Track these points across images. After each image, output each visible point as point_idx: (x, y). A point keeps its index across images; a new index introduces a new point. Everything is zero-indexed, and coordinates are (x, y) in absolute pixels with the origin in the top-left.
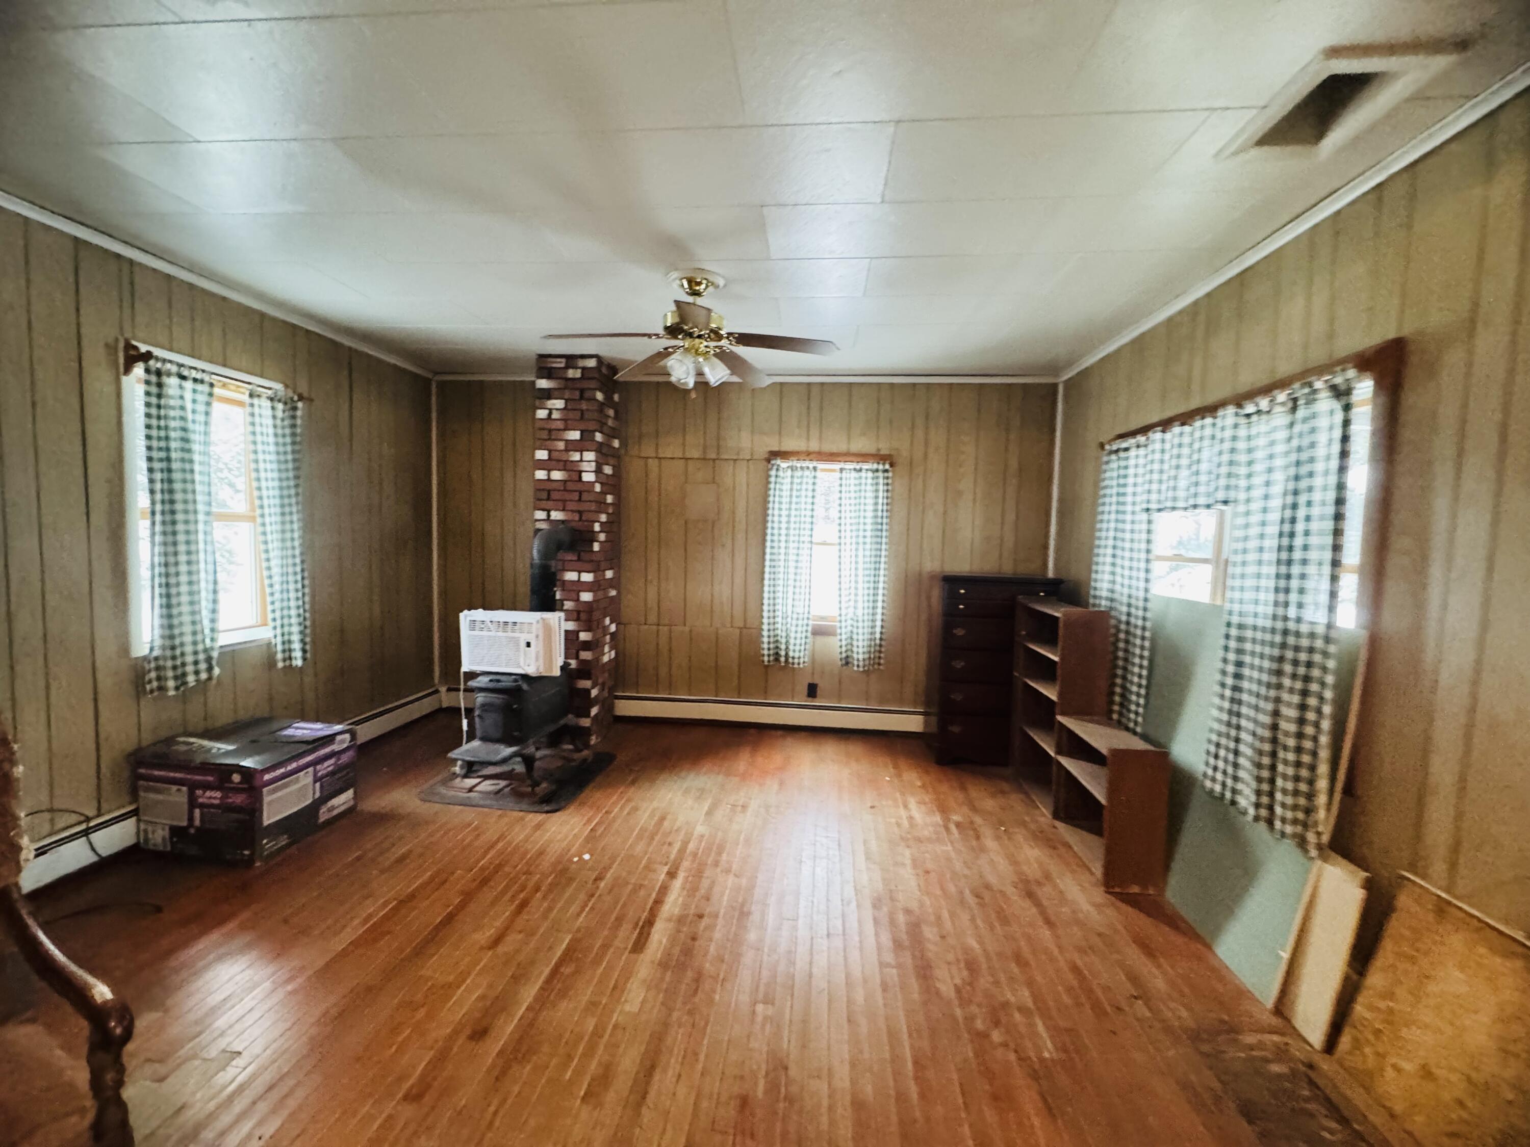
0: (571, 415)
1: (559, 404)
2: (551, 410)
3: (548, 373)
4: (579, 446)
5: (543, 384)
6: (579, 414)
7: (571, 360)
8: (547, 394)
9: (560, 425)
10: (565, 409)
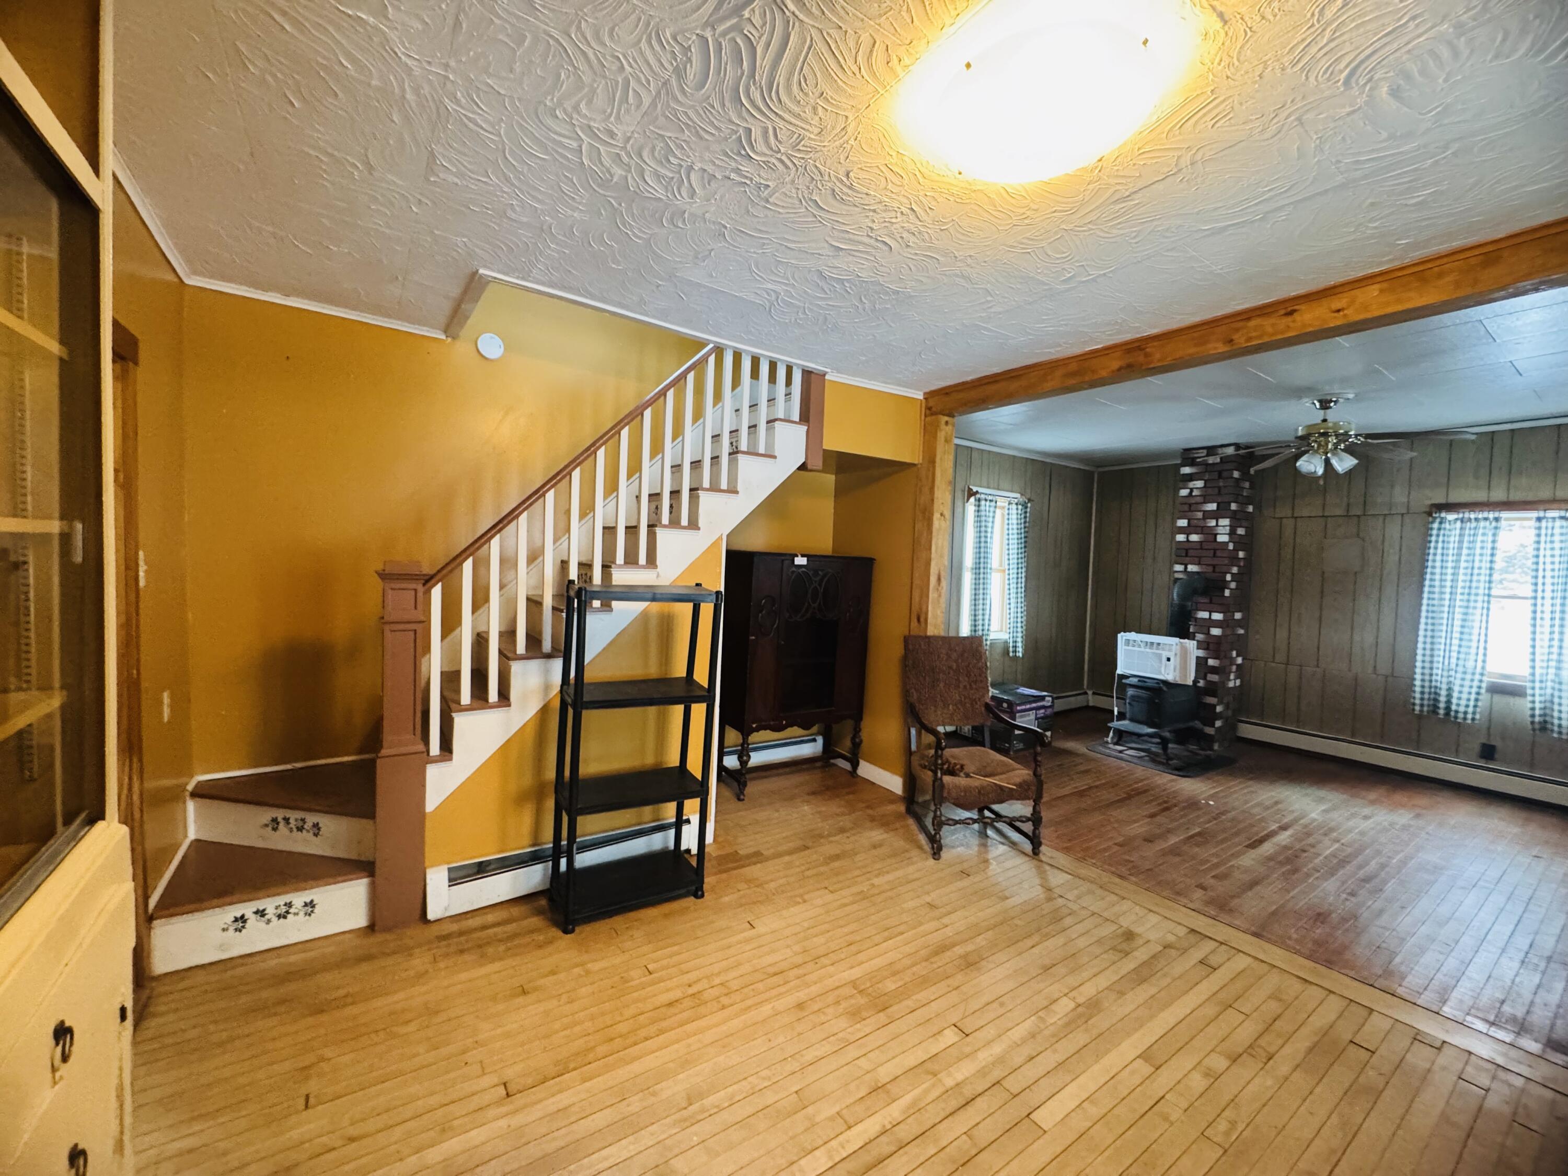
0: (1210, 491)
1: (1200, 484)
2: (1192, 490)
3: (1192, 462)
4: (1216, 515)
5: (1186, 470)
6: (1216, 490)
7: (1211, 450)
8: (1191, 478)
9: (1200, 499)
10: (1205, 487)
